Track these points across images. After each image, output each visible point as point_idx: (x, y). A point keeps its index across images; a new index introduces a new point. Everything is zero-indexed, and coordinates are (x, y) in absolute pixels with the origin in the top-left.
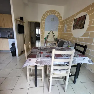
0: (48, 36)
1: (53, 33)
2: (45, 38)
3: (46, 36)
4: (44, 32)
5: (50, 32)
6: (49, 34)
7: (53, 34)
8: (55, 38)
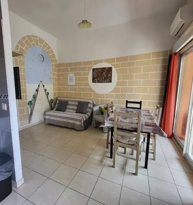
0: (35, 97)
1: (45, 87)
2: (30, 103)
3: (30, 98)
4: (25, 86)
5: (39, 86)
6: (37, 91)
7: (46, 90)
8: (50, 100)
